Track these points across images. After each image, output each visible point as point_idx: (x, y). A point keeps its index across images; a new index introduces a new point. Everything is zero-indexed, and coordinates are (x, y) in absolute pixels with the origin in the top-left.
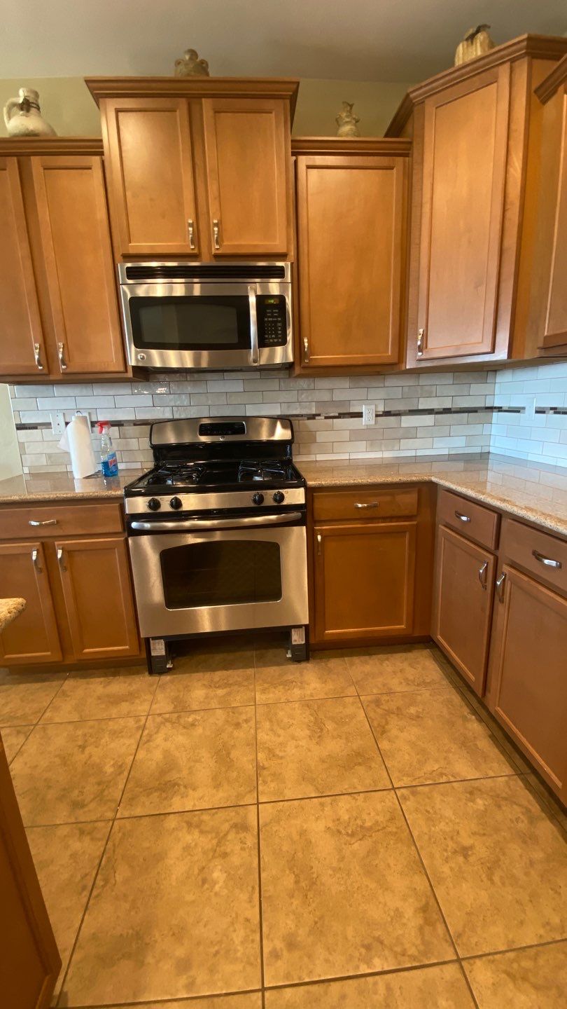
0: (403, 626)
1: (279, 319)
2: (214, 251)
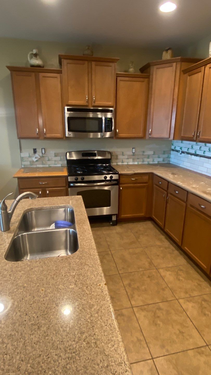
0: (143, 214)
1: (110, 124)
2: (93, 105)
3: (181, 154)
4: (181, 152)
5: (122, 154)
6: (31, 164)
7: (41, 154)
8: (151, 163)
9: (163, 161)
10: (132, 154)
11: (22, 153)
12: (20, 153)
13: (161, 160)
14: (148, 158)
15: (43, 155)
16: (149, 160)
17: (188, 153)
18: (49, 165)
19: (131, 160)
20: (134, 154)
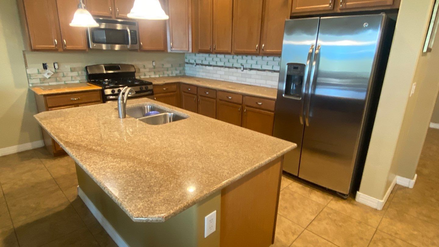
1: (135, 37)
3: (196, 66)
4: (195, 64)
5: (143, 67)
6: (41, 82)
7: (54, 70)
8: (171, 75)
9: (180, 73)
10: (153, 67)
11: (27, 69)
12: (26, 69)
13: (178, 72)
14: (167, 70)
15: (57, 71)
16: (168, 72)
17: (202, 65)
18: (65, 82)
19: (153, 73)
20: (154, 67)
